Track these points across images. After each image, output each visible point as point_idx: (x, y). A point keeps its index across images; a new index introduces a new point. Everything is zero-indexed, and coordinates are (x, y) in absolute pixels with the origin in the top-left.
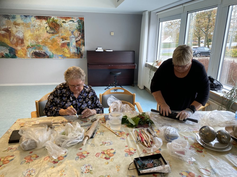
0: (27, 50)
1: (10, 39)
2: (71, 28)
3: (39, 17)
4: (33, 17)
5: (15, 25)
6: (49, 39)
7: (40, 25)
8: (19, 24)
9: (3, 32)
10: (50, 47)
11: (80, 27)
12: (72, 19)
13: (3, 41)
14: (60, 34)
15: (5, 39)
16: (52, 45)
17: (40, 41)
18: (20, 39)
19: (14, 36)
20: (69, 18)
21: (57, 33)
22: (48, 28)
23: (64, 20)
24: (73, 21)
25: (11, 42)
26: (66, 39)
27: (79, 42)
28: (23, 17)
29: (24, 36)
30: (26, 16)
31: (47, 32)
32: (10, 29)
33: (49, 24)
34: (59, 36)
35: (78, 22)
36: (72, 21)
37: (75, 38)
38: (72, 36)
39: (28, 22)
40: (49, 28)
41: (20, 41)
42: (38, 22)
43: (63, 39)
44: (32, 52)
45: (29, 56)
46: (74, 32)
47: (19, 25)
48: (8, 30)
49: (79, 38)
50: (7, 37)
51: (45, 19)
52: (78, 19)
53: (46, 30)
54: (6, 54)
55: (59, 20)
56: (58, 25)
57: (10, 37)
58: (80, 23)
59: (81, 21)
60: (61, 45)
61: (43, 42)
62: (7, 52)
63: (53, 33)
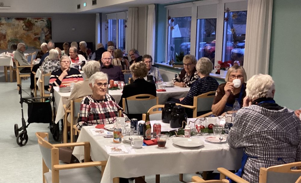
0: (7, 43)
2: (41, 26)
3: (18, 19)
4: (14, 19)
6: (25, 34)
7: (18, 24)
8: (3, 24)
11: (48, 25)
12: (42, 19)
14: (33, 31)
16: (27, 39)
17: (18, 36)
18: (3, 35)
20: (40, 18)
21: (31, 30)
22: (24, 27)
23: (37, 20)
24: (43, 21)
26: (37, 35)
28: (7, 19)
29: (6, 33)
30: (9, 18)
31: (24, 29)
33: (25, 23)
34: (32, 33)
35: (47, 21)
37: (44, 34)
38: (43, 32)
39: (10, 23)
40: (25, 26)
41: (3, 37)
42: (17, 22)
43: (35, 34)
44: (12, 45)
45: (9, 48)
46: (44, 29)
49: (48, 33)
51: (22, 20)
52: (47, 19)
53: (22, 28)
55: (32, 20)
56: (32, 24)
59: (49, 21)
60: (34, 39)
61: (20, 37)
63: (28, 30)
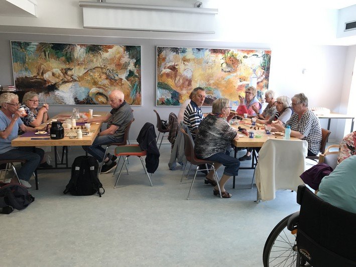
1: (175, 80)
2: (253, 65)
3: (215, 51)
4: (208, 50)
5: (184, 61)
6: (224, 79)
7: (215, 61)
8: (189, 59)
9: (168, 71)
10: (223, 91)
11: (265, 63)
12: (256, 53)
13: (166, 83)
14: (238, 73)
15: (169, 80)
16: (226, 87)
18: (187, 80)
19: (181, 76)
20: (252, 51)
21: (235, 71)
22: (224, 65)
23: (246, 54)
24: (257, 56)
25: (176, 84)
26: (244, 80)
27: (261, 84)
28: (196, 51)
30: (199, 50)
31: (222, 70)
32: (176, 67)
33: (225, 60)
34: (236, 76)
35: (264, 56)
36: (255, 55)
37: (256, 79)
38: (254, 75)
39: (200, 58)
40: (226, 65)
41: (187, 83)
42: (213, 57)
43: (242, 79)
46: (257, 70)
47: (188, 61)
48: (175, 68)
49: (262, 78)
50: (171, 78)
51: (221, 53)
52: (263, 54)
53: (221, 68)
54: (167, 99)
55: (239, 55)
56: (238, 61)
57: (176, 76)
58: (265, 59)
59: (267, 56)
60: (238, 88)
61: (215, 84)
62: (168, 98)
63: (229, 71)
